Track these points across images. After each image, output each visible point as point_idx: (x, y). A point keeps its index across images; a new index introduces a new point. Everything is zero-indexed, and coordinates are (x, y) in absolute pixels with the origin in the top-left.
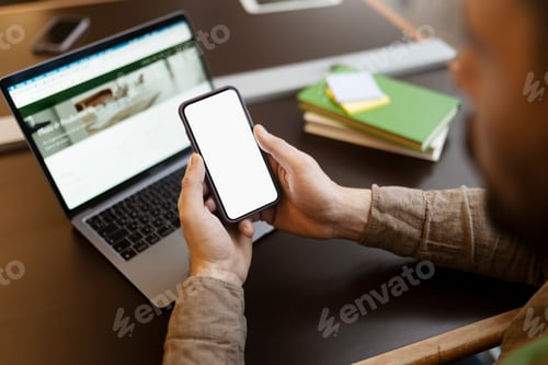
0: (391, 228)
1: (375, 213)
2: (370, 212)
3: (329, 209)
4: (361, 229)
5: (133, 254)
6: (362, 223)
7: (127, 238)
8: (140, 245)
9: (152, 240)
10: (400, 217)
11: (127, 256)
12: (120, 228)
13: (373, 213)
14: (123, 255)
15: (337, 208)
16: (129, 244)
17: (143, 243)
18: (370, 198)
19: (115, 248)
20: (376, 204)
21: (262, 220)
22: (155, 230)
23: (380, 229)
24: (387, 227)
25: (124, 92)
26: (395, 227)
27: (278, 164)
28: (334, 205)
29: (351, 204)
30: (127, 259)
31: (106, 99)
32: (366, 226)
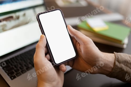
0: (123, 70)
1: (117, 63)
2: (115, 63)
3: (98, 61)
4: (110, 70)
5: (15, 77)
6: (111, 67)
7: (13, 71)
8: (18, 74)
9: (23, 72)
10: (127, 66)
11: (12, 78)
12: (11, 66)
13: (116, 63)
14: (11, 78)
15: (102, 61)
16: (14, 73)
17: (20, 73)
18: (114, 57)
19: (8, 74)
20: (117, 60)
21: (68, 65)
22: (25, 68)
23: (118, 70)
24: (121, 70)
25: (18, 18)
26: (125, 69)
27: (77, 41)
28: (100, 59)
29: (107, 59)
30: (12, 79)
31: (11, 19)
32: (113, 69)
